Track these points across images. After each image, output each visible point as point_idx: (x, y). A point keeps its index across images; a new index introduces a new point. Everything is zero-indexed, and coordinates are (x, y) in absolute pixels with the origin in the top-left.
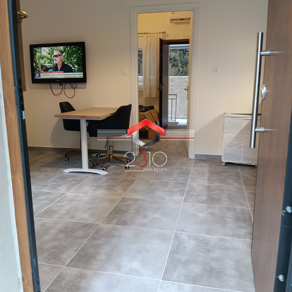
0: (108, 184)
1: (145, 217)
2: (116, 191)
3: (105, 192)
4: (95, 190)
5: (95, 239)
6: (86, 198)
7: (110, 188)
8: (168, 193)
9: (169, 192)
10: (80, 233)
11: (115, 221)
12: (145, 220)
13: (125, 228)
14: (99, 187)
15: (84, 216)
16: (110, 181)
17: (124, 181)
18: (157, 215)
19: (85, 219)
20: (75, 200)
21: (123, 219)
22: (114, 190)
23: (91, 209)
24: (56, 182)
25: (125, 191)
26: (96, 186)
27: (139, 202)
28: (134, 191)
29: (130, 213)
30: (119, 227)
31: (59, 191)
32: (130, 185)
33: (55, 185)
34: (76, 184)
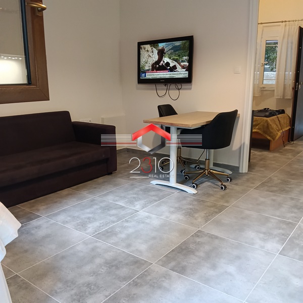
0: (191, 207)
1: (214, 267)
2: (196, 219)
3: (181, 217)
4: (172, 213)
5: (136, 285)
6: (156, 222)
7: (190, 213)
8: (262, 235)
9: (264, 233)
10: (124, 271)
11: (173, 264)
12: (211, 273)
13: (179, 277)
14: (179, 209)
15: (141, 248)
16: (196, 203)
17: (211, 207)
18: (232, 269)
19: (140, 252)
20: (143, 223)
21: (185, 263)
22: (193, 217)
23: (154, 238)
24: (138, 194)
25: (206, 221)
26: (176, 208)
27: (217, 242)
28: (218, 223)
29: (197, 256)
30: (174, 274)
31: (135, 206)
32: (217, 213)
33: (134, 198)
34: (156, 201)
